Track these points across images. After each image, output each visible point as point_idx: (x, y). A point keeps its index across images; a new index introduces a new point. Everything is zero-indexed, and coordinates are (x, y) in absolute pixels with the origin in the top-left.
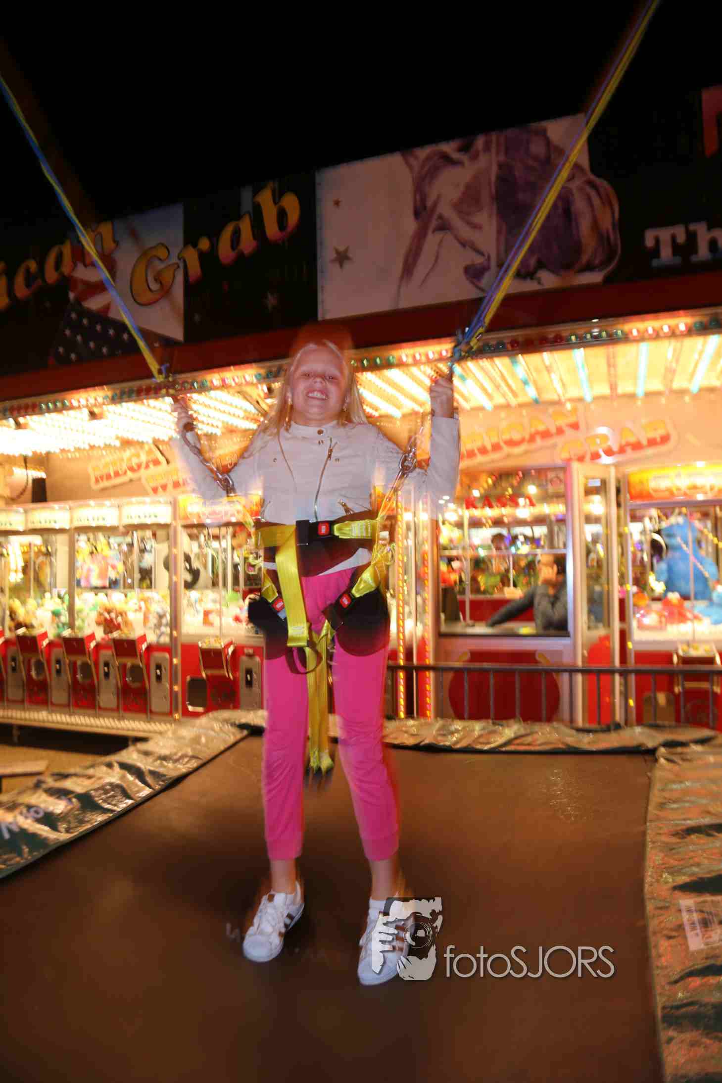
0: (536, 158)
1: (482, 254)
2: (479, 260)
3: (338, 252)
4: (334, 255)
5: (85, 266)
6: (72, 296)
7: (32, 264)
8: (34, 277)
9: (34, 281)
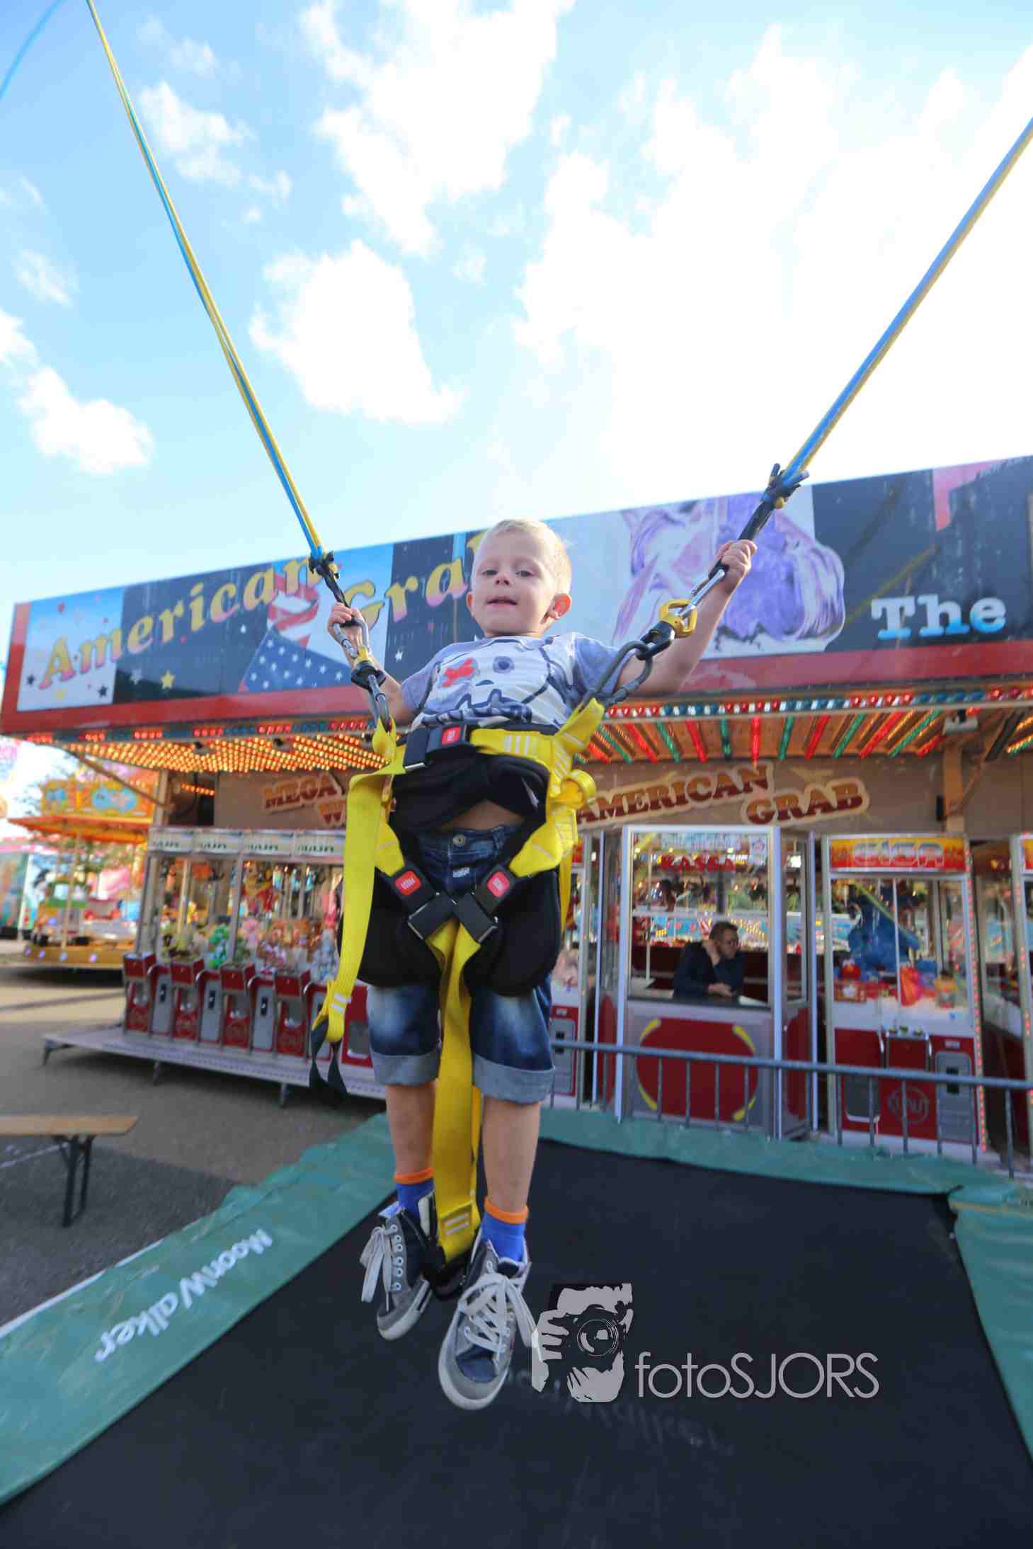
5: (287, 596)
6: (270, 624)
7: (232, 589)
8: (233, 600)
9: (232, 606)
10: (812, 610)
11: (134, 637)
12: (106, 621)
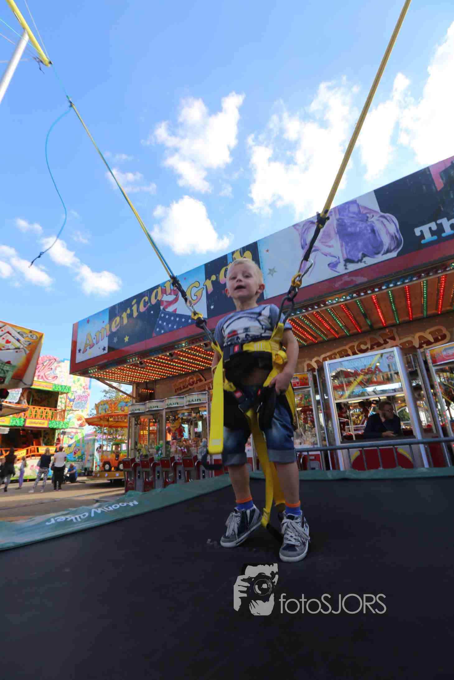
0: (354, 213)
1: (336, 257)
2: (334, 260)
3: (270, 270)
4: (269, 271)
5: (167, 295)
6: (162, 308)
7: (146, 298)
8: (147, 303)
9: (147, 305)
10: (386, 241)
11: (113, 325)
12: (103, 322)
